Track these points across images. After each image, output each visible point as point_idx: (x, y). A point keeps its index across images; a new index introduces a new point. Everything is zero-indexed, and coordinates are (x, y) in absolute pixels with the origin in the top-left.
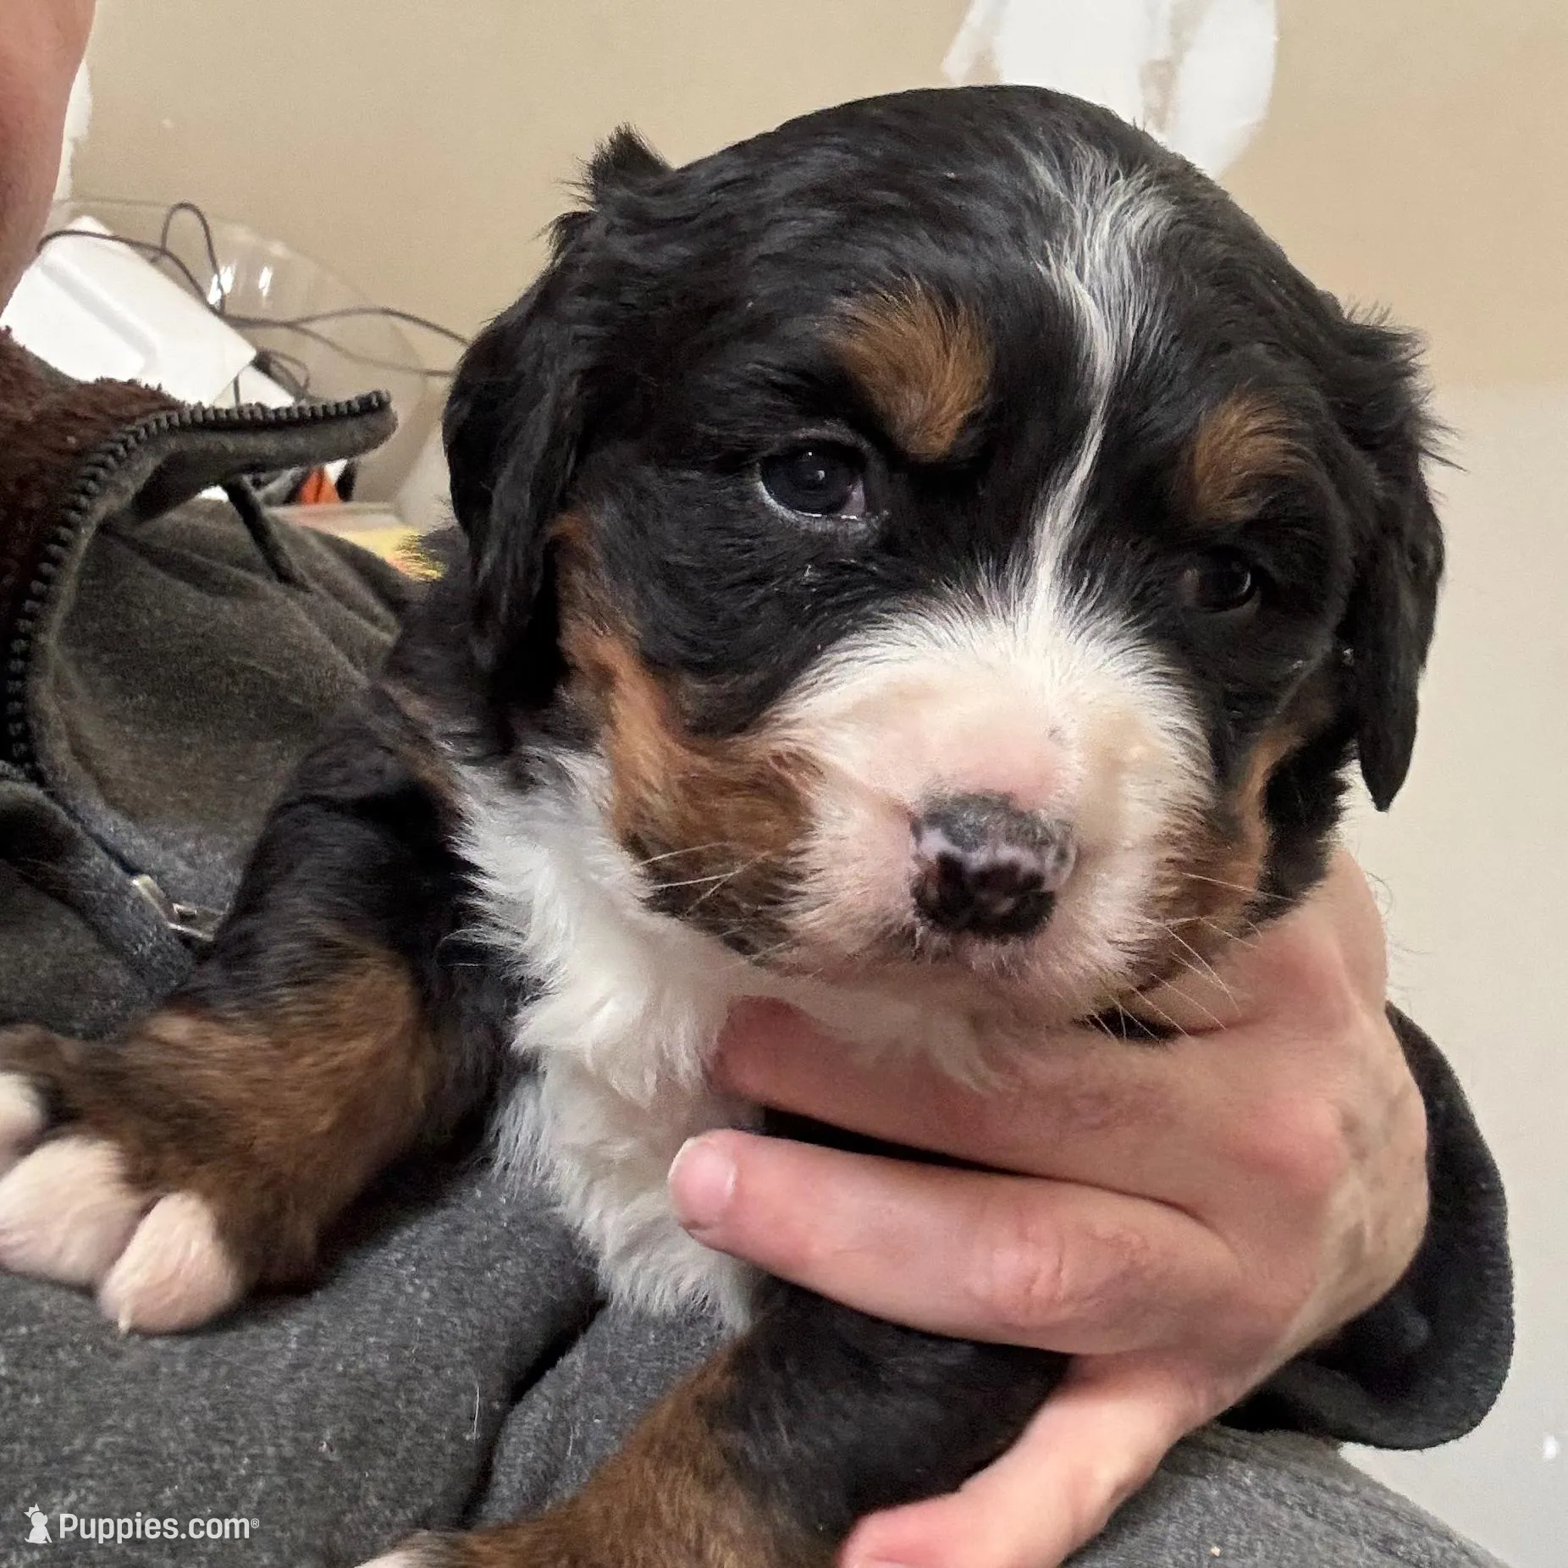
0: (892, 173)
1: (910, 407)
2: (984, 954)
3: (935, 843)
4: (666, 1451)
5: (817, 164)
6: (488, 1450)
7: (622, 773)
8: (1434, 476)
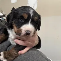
0: (24, 9)
1: (25, 17)
2: (28, 35)
3: (26, 32)
4: (13, 49)
5: (22, 8)
6: (7, 49)
7: (15, 30)
8: (41, 20)
